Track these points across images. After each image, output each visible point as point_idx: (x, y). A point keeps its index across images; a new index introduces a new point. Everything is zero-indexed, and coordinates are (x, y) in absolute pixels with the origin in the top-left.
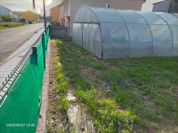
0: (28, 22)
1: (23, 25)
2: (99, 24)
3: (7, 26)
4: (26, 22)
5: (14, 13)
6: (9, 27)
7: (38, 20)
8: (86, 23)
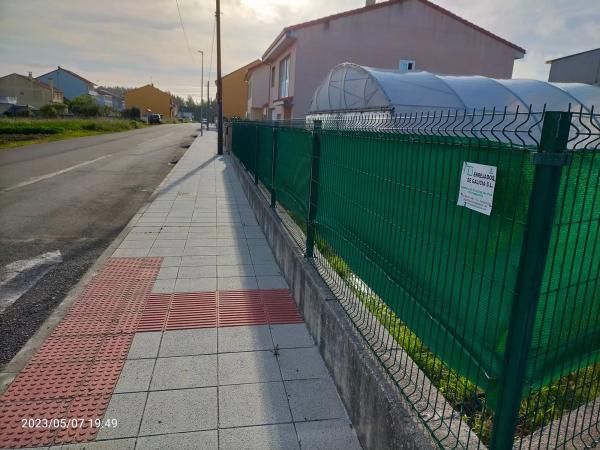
0: (146, 119)
1: (136, 128)
2: (392, 111)
3: (91, 128)
4: (142, 118)
5: (101, 91)
6: (97, 130)
7: (176, 113)
8: (351, 111)
